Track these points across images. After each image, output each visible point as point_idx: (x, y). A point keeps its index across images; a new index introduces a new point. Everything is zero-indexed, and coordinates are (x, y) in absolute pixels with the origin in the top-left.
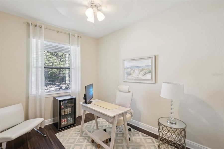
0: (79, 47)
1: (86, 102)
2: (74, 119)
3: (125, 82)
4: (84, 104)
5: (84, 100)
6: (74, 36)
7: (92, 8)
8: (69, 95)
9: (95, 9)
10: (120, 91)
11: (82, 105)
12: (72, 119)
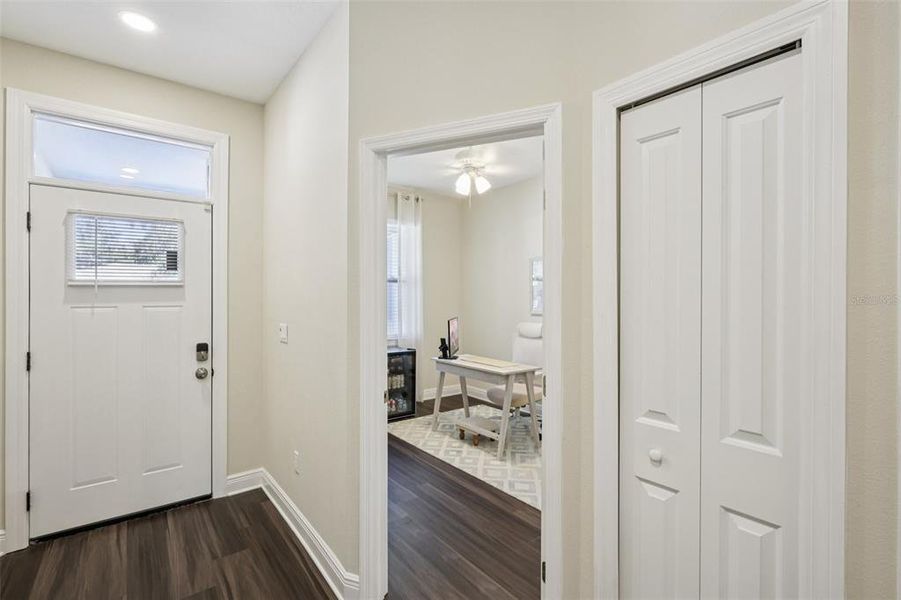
0: (419, 227)
1: (445, 356)
2: (411, 403)
3: (533, 315)
4: (443, 360)
5: (441, 353)
6: (407, 198)
7: (467, 172)
8: (397, 347)
9: (473, 173)
10: (521, 336)
11: (437, 362)
12: (407, 403)
